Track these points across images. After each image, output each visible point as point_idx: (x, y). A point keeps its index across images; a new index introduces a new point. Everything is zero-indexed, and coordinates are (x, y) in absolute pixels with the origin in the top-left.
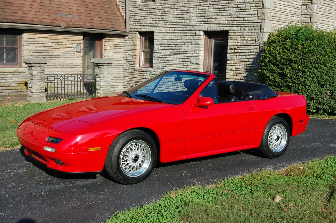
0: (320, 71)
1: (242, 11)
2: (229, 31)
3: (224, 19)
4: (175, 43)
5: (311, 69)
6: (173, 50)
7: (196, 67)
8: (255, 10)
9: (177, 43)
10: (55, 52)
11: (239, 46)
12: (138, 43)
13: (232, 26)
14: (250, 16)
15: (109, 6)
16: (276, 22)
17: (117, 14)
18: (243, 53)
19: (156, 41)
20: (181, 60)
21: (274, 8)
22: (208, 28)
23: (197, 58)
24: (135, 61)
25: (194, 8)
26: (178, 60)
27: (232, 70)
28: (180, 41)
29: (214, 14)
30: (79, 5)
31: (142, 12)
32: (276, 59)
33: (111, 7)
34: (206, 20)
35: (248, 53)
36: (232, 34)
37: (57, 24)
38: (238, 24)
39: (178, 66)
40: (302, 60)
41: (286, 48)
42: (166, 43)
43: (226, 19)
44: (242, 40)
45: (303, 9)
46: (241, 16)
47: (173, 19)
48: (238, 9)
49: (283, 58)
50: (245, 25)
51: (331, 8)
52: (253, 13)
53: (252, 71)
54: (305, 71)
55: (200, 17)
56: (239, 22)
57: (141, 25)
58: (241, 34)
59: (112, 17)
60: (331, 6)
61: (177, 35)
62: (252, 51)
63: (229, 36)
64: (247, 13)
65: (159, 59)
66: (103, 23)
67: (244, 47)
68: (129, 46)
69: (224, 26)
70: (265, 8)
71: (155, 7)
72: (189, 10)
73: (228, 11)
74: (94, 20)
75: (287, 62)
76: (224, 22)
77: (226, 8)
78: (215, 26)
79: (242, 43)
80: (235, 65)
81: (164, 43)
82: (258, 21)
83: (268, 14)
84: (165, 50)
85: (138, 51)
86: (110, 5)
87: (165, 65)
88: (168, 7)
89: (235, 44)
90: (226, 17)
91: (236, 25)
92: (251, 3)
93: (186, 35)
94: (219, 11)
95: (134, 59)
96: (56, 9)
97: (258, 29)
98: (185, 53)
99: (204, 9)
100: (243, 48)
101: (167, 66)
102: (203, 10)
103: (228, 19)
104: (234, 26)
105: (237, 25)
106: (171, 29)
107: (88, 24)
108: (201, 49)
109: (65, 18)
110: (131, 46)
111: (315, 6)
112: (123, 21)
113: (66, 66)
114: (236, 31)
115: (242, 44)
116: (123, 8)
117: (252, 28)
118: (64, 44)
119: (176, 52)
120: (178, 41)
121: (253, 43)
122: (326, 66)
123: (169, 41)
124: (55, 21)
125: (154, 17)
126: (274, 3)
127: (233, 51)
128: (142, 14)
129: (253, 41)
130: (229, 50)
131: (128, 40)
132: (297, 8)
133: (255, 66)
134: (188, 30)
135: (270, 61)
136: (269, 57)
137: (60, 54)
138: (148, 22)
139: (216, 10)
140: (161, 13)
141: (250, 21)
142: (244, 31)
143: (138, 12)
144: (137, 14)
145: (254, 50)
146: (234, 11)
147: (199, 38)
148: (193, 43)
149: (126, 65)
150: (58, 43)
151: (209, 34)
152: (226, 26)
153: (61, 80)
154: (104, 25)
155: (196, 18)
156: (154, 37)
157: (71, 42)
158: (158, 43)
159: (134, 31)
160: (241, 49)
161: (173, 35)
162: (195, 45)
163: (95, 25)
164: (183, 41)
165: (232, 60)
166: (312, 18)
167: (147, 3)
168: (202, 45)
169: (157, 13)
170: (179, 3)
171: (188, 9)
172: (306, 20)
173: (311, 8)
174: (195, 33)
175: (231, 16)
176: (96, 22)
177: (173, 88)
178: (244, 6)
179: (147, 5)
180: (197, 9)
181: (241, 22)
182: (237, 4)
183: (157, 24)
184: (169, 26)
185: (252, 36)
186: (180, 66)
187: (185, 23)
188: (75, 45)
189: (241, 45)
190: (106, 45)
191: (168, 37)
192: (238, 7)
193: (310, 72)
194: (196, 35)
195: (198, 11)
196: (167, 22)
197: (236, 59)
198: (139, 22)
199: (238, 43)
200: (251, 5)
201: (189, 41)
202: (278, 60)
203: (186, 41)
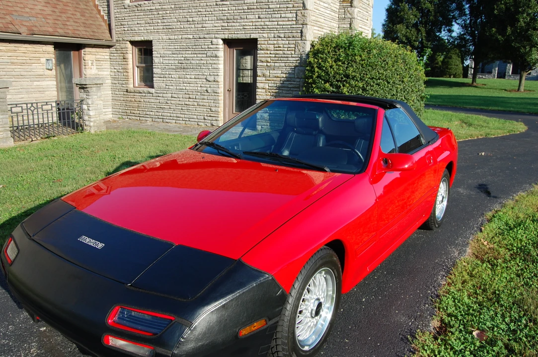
0: (383, 89)
1: (275, 14)
2: (258, 39)
3: (251, 24)
4: (184, 56)
5: (373, 86)
6: (181, 65)
7: (215, 86)
8: (294, 12)
9: (186, 55)
10: (15, 70)
11: (272, 58)
12: (130, 56)
13: (261, 32)
14: (287, 19)
15: (86, 7)
16: (317, 28)
17: (97, 17)
18: (278, 67)
19: (156, 52)
21: (315, 10)
22: (230, 35)
23: (216, 74)
24: (127, 79)
25: (208, 10)
26: (188, 77)
27: (264, 89)
28: (190, 52)
29: (236, 17)
30: (43, 4)
31: (134, 14)
32: (327, 73)
33: (89, 8)
34: (226, 24)
35: (285, 66)
36: (263, 42)
37: (15, 30)
38: (270, 29)
39: (189, 85)
40: (362, 75)
41: (340, 61)
42: (171, 55)
43: (254, 24)
44: (276, 50)
45: (340, 13)
46: (274, 20)
47: (179, 23)
48: (269, 10)
49: (338, 73)
50: (280, 31)
51: (367, 14)
52: (290, 15)
53: (291, 89)
54: (366, 89)
55: (217, 21)
56: (272, 27)
57: (133, 32)
58: (275, 42)
59: (91, 22)
60: (368, 11)
61: (185, 44)
62: (291, 64)
63: (259, 46)
64: (283, 15)
65: (162, 76)
66: (79, 29)
67: (279, 59)
68: (118, 60)
69: (252, 32)
70: (307, 9)
71: (152, 8)
72: (200, 12)
73: (256, 13)
74: (67, 25)
75: (342, 78)
76: (251, 27)
77: (253, 9)
78: (238, 32)
79: (277, 54)
80: (268, 82)
81: (167, 55)
82: (298, 26)
83: (311, 17)
84: (170, 65)
85: (130, 66)
86: (86, 5)
87: (171, 84)
88: (171, 8)
89: (266, 55)
90: (253, 20)
91: (267, 32)
92: (287, 3)
93: (198, 44)
94: (244, 12)
95: (126, 77)
96: (10, 9)
97: (298, 36)
98: (198, 67)
99: (222, 10)
101: (174, 85)
102: (221, 12)
103: (257, 24)
104: (265, 32)
105: (269, 32)
106: (176, 37)
107: (59, 30)
108: (220, 62)
109: (26, 21)
110: (120, 60)
111: (356, 10)
112: (106, 28)
113: (33, 90)
114: (268, 39)
115: (277, 56)
116: (105, 9)
117: (290, 36)
118: (28, 58)
119: (185, 67)
120: (188, 52)
121: (292, 54)
122: (388, 83)
123: (175, 52)
124: (11, 26)
125: (151, 21)
126: (316, 4)
127: (265, 64)
128: (133, 17)
129: (292, 52)
130: (259, 64)
131: (116, 52)
132: (334, 12)
133: (296, 83)
134: (200, 38)
135: (319, 77)
136: (317, 72)
137: (23, 73)
138: (142, 28)
139: (239, 11)
140: (161, 15)
141: (286, 26)
142: (279, 39)
143: (127, 15)
144: (126, 18)
145: (293, 63)
146: (264, 13)
147: (217, 48)
148: (209, 54)
149: (114, 85)
150: (18, 58)
151: (228, 42)
152: (254, 32)
153: (33, 111)
154: (82, 31)
155: (211, 22)
156: (153, 48)
157: (37, 55)
158: (159, 56)
159: (123, 40)
161: (180, 44)
162: (212, 57)
163: (70, 32)
164: (194, 52)
165: (264, 76)
166: (352, 25)
167: (139, 3)
168: (221, 57)
169: (155, 16)
170: (186, 3)
171: (199, 10)
172: (345, 27)
173: (350, 12)
174: (211, 42)
175: (260, 20)
176: (70, 28)
177: (184, 113)
178: (278, 6)
179: (140, 5)
180: (212, 10)
181: (274, 27)
182: (268, 4)
183: (156, 31)
184: (173, 34)
185: (289, 46)
186: (191, 85)
187: (196, 29)
188: (43, 60)
189: (275, 57)
190: (86, 59)
191: (173, 47)
192: (269, 8)
193: (372, 90)
194: (212, 45)
195: (213, 13)
196: (170, 27)
197: (269, 74)
198: (129, 29)
199: (270, 54)
200: (288, 5)
201: (203, 52)
202: (331, 75)
203: (198, 52)
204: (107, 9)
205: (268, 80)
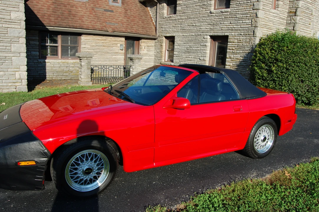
1: (239, 20)
2: (229, 36)
3: (226, 27)
4: (189, 45)
6: (187, 50)
7: (203, 63)
8: (250, 19)
9: (191, 45)
10: (105, 49)
11: (235, 48)
12: (164, 44)
13: (231, 31)
14: (246, 24)
15: (145, 18)
16: (266, 29)
17: (150, 24)
18: (239, 53)
19: (176, 43)
20: (193, 57)
21: (265, 18)
22: (213, 33)
23: (204, 56)
24: (161, 57)
25: (204, 19)
26: (190, 57)
27: (230, 66)
28: (193, 43)
29: (218, 23)
30: (123, 17)
31: (167, 22)
32: (264, 58)
33: (147, 19)
34: (212, 27)
35: (243, 52)
36: (231, 38)
37: (106, 30)
38: (236, 30)
39: (190, 61)
40: (287, 59)
41: (273, 50)
42: (183, 45)
43: (227, 27)
44: (239, 43)
45: (287, 20)
46: (239, 24)
47: (188, 27)
48: (236, 18)
49: (271, 58)
50: (241, 31)
51: (310, 20)
52: (248, 21)
53: (245, 67)
54: (288, 69)
55: (208, 25)
56: (237, 28)
57: (166, 31)
58: (238, 38)
59: (147, 26)
60: (310, 19)
61: (190, 38)
62: (246, 51)
63: (229, 40)
64: (244, 22)
65: (178, 56)
66: (139, 29)
67: (240, 48)
68: (158, 46)
69: (226, 32)
70: (258, 18)
71: (176, 18)
72: (200, 20)
73: (229, 20)
74: (133, 27)
75: (273, 61)
76: (226, 29)
77: (228, 18)
78: (218, 32)
80: (232, 62)
81: (181, 44)
82: (252, 28)
83: (260, 22)
84: (182, 50)
85: (164, 50)
86: (146, 17)
87: (181, 61)
88: (185, 18)
89: (233, 46)
90: (227, 25)
91: (234, 31)
92: (247, 14)
93: (197, 38)
94: (222, 20)
95: (161, 56)
96: (106, 19)
97: (251, 34)
98: (196, 52)
99: (211, 19)
100: (239, 49)
101: (183, 61)
102: (210, 20)
103: (229, 27)
104: (233, 31)
105: (235, 31)
106: (186, 34)
107: (128, 30)
108: (207, 49)
109: (112, 25)
110: (159, 47)
111: (298, 18)
112: (154, 29)
113: (112, 60)
114: (234, 36)
115: (238, 46)
116: (154, 19)
117: (247, 34)
118: (111, 44)
119: (189, 51)
120: (191, 43)
121: (247, 45)
123: (185, 43)
124: (104, 28)
125: (175, 26)
126: (266, 14)
127: (231, 51)
128: (167, 23)
129: (247, 44)
130: (228, 51)
131: (158, 42)
132: (283, 19)
133: (248, 63)
134: (198, 35)
135: (259, 60)
136: (259, 56)
137: (108, 51)
138: (171, 29)
139: (220, 19)
140: (180, 22)
141: (245, 28)
142: (240, 36)
143: (164, 22)
144: (164, 24)
145: (247, 51)
146: (233, 20)
147: (206, 41)
148: (202, 44)
149: (155, 60)
150: (107, 44)
151: (213, 38)
152: (227, 32)
153: (104, 70)
154: (141, 31)
155: (204, 26)
156: (175, 40)
157: (116, 42)
158: (177, 44)
159: (162, 36)
160: (237, 49)
161: (188, 38)
162: (203, 46)
163: (134, 31)
164: (195, 43)
165: (230, 58)
166: (295, 27)
167: (170, 16)
168: (209, 46)
169: (178, 23)
170: (193, 15)
171: (199, 19)
172: (290, 29)
173: (294, 19)
174: (204, 38)
175: (231, 24)
176: (134, 29)
178: (242, 16)
179: (170, 17)
180: (206, 19)
181: (238, 28)
182: (236, 15)
183: (177, 31)
184: (185, 32)
185: (246, 40)
186: (192, 62)
187: (197, 30)
188: (119, 45)
189: (237, 47)
190: (141, 45)
191: (184, 40)
192: (236, 17)
193: (293, 70)
194: (204, 39)
195: (206, 20)
196: (184, 29)
197: (233, 57)
198: (165, 30)
199: (235, 45)
200: (247, 15)
201: (199, 43)
202: (266, 59)
203: (197, 43)
204: (155, 19)
205: (232, 61)
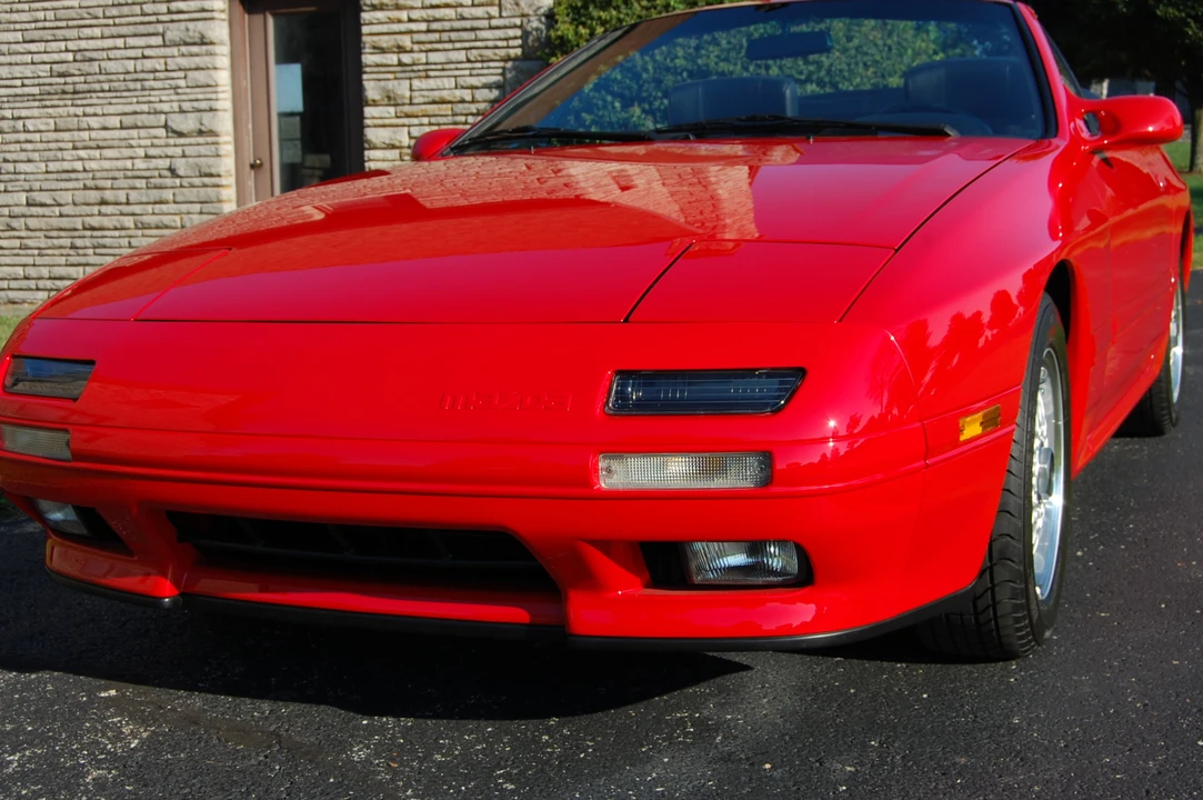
4: (71, 46)
6: (62, 80)
7: (203, 150)
9: (83, 44)
11: (417, 37)
18: (443, 67)
20: (115, 121)
23: (203, 105)
26: (94, 122)
27: (393, 147)
28: (97, 32)
35: (469, 61)
39: (97, 153)
42: (19, 48)
44: (433, 7)
49: (668, 69)
62: (489, 53)
67: (445, 36)
79: (436, 20)
80: (406, 121)
84: (18, 82)
87: (23, 156)
89: (396, 27)
98: (131, 85)
100: (440, 42)
101: (36, 156)
108: (214, 62)
115: (435, 26)
119: (80, 87)
120: (87, 32)
121: (490, 18)
123: (36, 35)
127: (393, 59)
129: (490, 9)
130: (369, 58)
145: (496, 47)
147: (203, 10)
148: (174, 33)
160: (429, 46)
161: (55, 4)
162: (186, 44)
164: (114, 30)
165: (391, 99)
168: (222, 43)
177: (82, 260)
186: (108, 153)
189: (429, 31)
191: (25, 16)
197: (408, 94)
199: (410, 20)
201: (150, 29)
202: (645, 76)
203: (131, 29)
205: (407, 116)
